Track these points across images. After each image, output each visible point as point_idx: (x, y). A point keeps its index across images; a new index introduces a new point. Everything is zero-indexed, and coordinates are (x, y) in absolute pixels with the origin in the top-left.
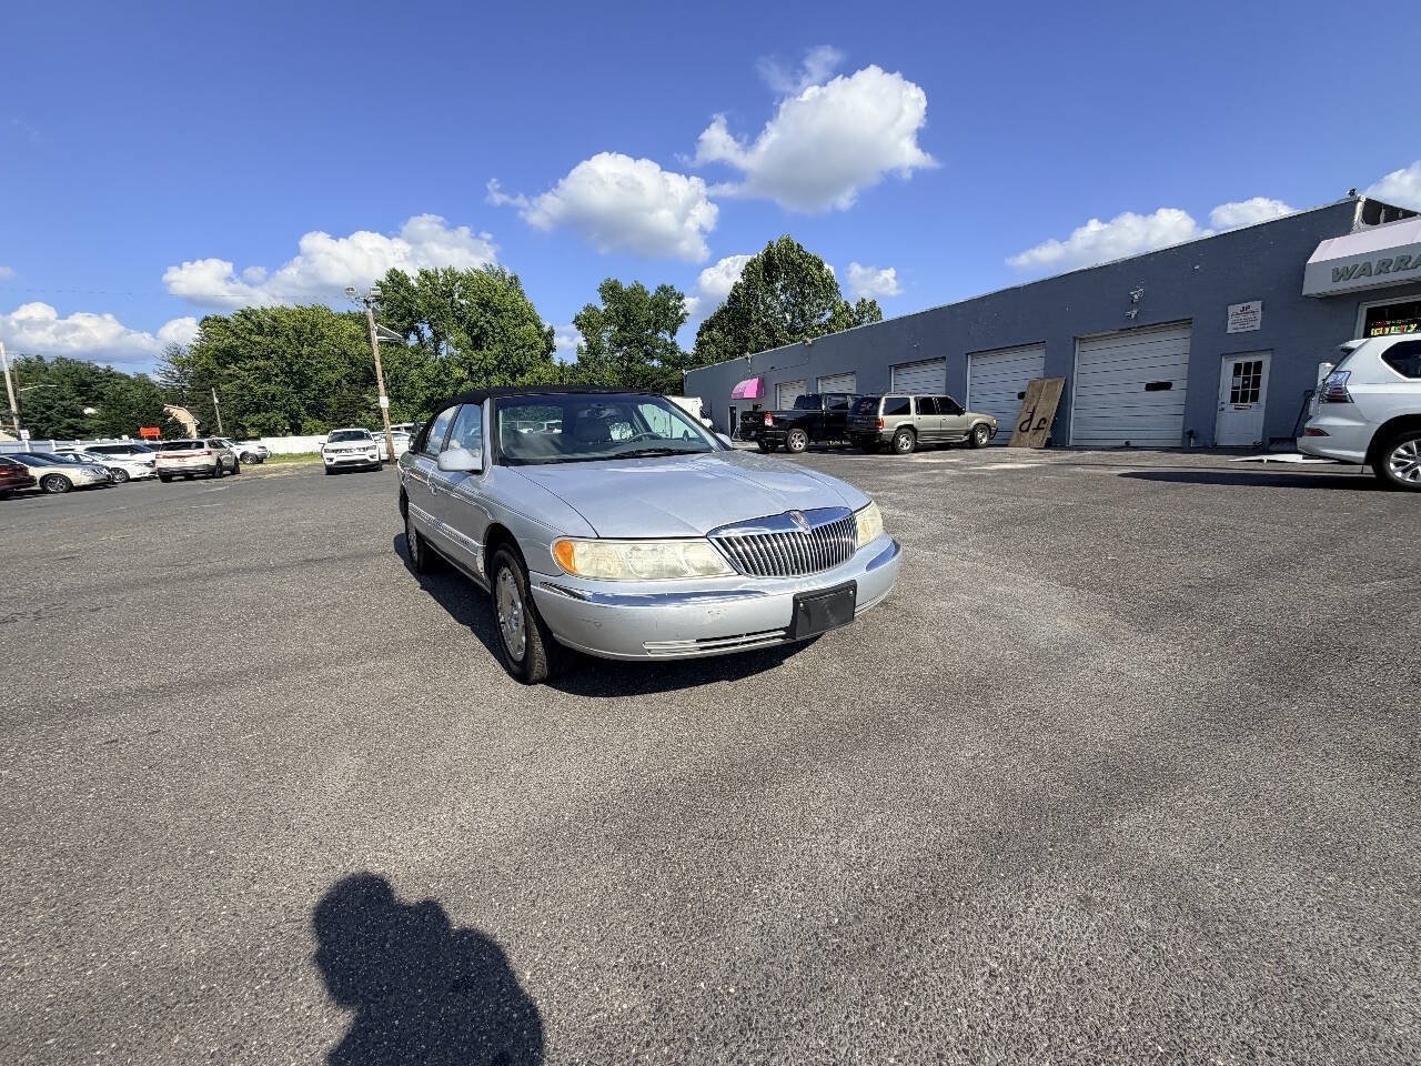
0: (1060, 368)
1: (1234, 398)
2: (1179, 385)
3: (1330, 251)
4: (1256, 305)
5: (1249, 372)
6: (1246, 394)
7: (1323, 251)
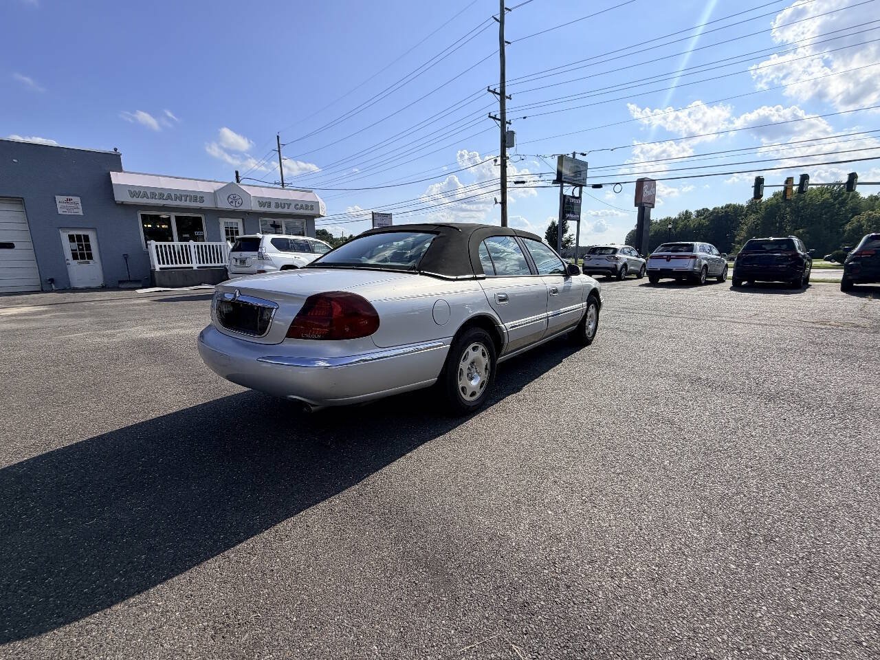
1: (75, 257)
3: (120, 179)
4: (76, 200)
5: (81, 241)
6: (83, 253)
7: (116, 178)
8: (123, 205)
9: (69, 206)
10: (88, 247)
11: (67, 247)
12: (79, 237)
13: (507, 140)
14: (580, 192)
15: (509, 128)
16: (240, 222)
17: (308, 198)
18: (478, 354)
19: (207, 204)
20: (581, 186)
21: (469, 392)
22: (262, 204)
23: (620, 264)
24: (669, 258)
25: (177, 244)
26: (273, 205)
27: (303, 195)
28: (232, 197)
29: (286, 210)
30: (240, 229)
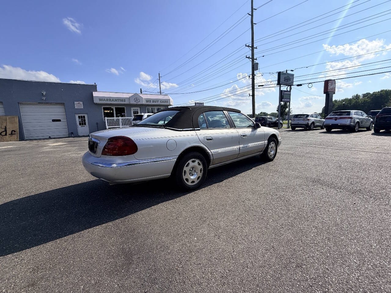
1: (80, 124)
2: (64, 121)
4: (81, 103)
5: (82, 118)
6: (83, 123)
7: (95, 94)
8: (96, 104)
9: (79, 105)
10: (85, 120)
11: (78, 120)
12: (82, 116)
13: (255, 67)
14: (291, 89)
15: (256, 61)
16: (139, 109)
17: (166, 98)
18: (196, 164)
19: (126, 102)
20: (291, 86)
21: (190, 181)
22: (147, 101)
23: (310, 123)
24: (336, 119)
25: (115, 118)
26: (152, 101)
27: (164, 97)
28: (136, 99)
29: (156, 103)
30: (139, 112)
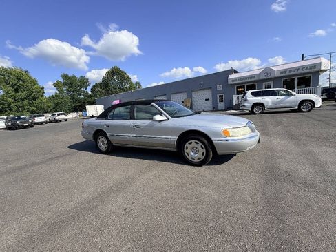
0: (190, 96)
1: (220, 101)
2: (211, 99)
3: (230, 77)
4: (221, 85)
5: (221, 96)
10: (223, 98)
11: (218, 99)
16: (272, 83)
17: (313, 62)
19: (257, 79)
22: (281, 73)
26: (288, 72)
28: (266, 73)
29: (296, 72)
30: (272, 86)
